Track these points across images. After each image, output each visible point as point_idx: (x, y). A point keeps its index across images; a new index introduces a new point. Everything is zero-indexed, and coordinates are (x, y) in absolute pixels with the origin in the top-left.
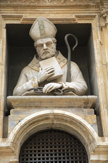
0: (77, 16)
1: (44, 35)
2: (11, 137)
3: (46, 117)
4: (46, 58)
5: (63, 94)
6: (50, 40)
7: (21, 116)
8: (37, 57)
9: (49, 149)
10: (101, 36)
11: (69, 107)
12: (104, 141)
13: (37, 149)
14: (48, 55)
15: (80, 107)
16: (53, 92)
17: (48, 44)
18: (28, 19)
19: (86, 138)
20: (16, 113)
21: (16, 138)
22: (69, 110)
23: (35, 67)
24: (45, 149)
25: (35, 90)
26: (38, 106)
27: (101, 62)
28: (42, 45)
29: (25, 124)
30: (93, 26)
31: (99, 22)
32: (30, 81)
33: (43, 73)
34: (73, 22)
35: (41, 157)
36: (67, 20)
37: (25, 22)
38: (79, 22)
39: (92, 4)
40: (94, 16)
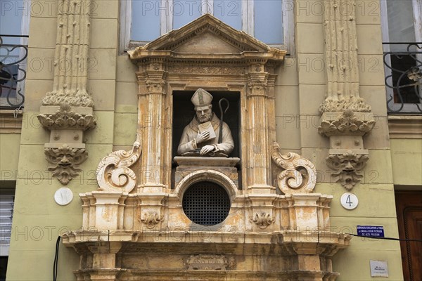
0: (229, 85)
1: (202, 104)
2: (177, 189)
3: (201, 175)
4: (204, 122)
5: (216, 156)
6: (206, 108)
7: (184, 173)
8: (197, 118)
9: (203, 196)
10: (247, 104)
11: (219, 166)
12: (242, 194)
13: (195, 196)
14: (205, 119)
15: (227, 166)
16: (209, 154)
17: (205, 111)
18: (190, 88)
19: (229, 191)
20: (180, 170)
21: (181, 190)
22: (219, 169)
23: (194, 128)
24: (201, 196)
25: (195, 152)
26: (197, 164)
27: (246, 129)
28: (201, 112)
29: (187, 181)
30: (242, 94)
31: (246, 91)
32: (191, 142)
33: (201, 137)
34: (226, 90)
35: (198, 201)
36: (221, 88)
37: (188, 89)
38: (231, 90)
39: (241, 75)
40: (243, 86)
